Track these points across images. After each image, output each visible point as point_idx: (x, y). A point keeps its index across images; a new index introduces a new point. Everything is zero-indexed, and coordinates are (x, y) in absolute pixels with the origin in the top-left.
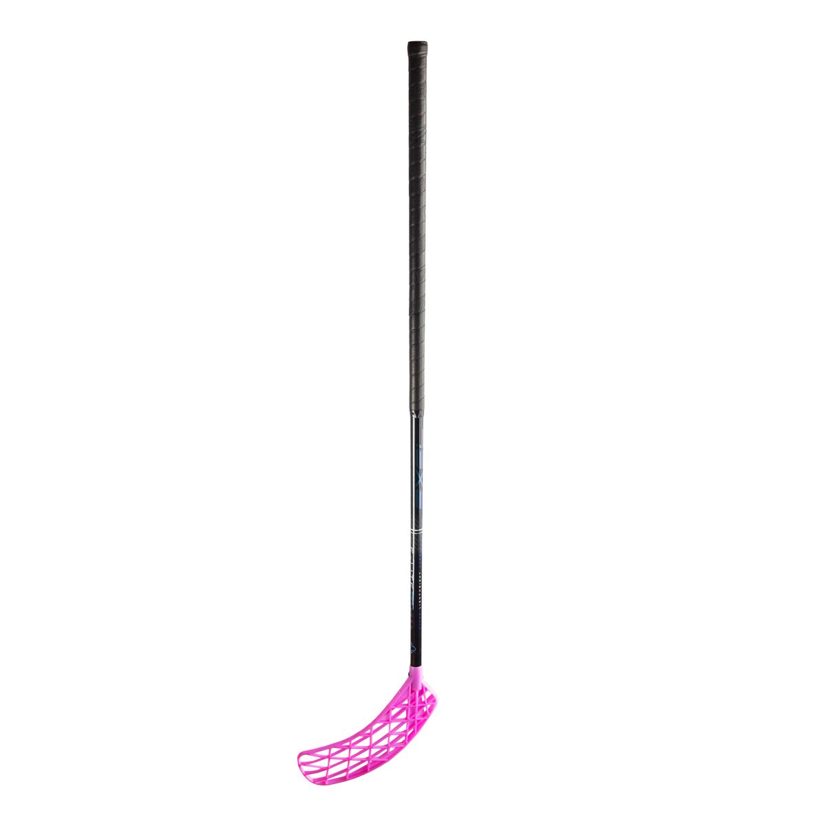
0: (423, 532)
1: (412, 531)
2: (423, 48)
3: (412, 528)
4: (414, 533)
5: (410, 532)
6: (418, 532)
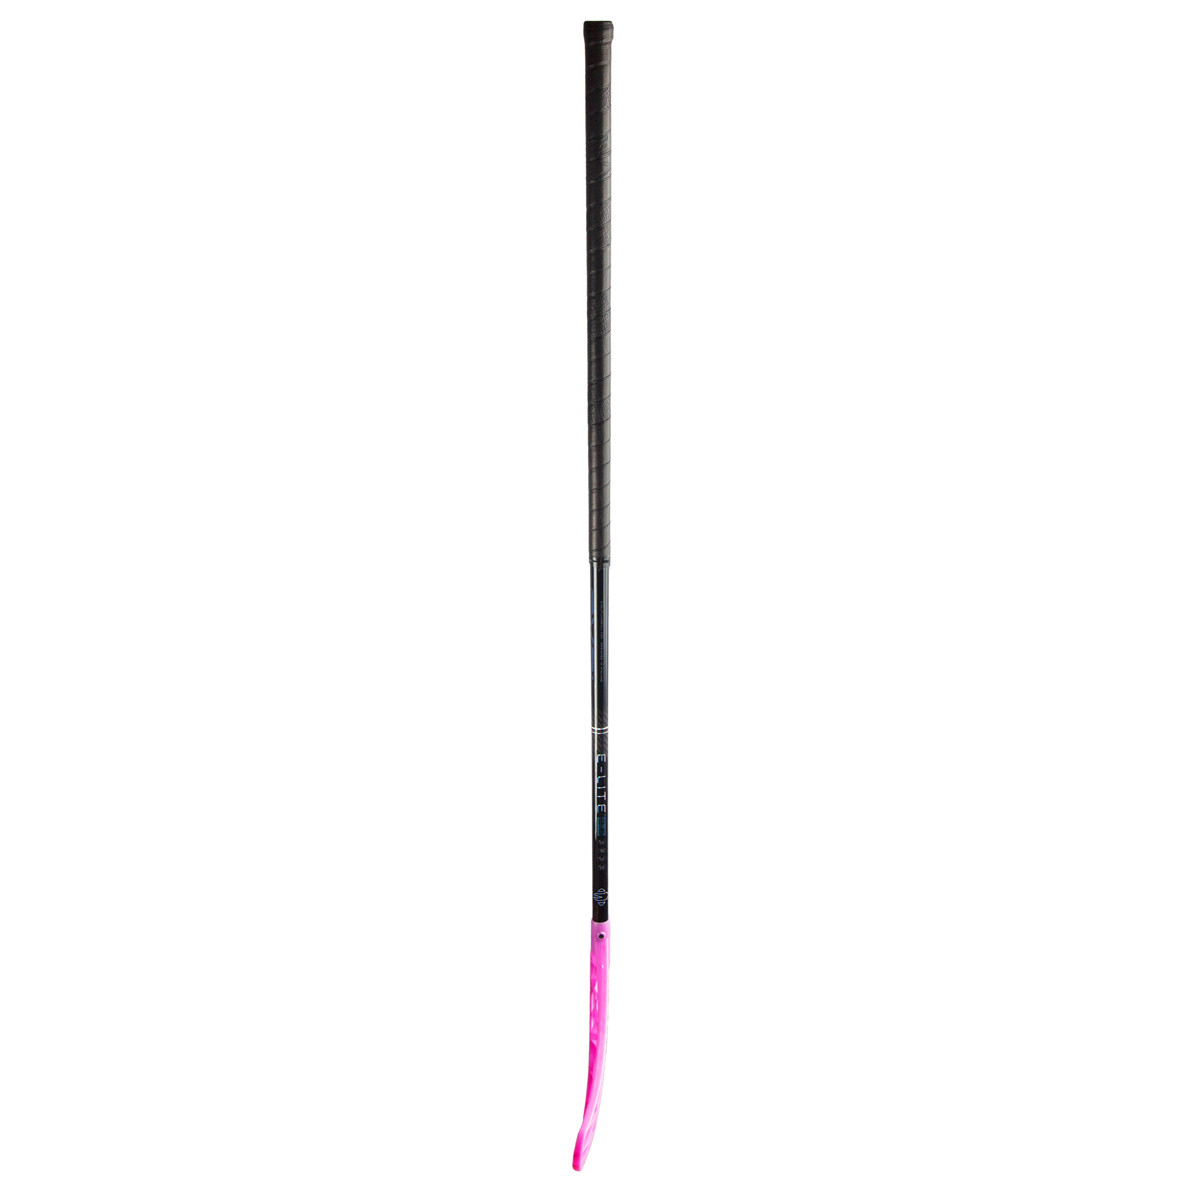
1: (593, 730)
3: (593, 726)
4: (596, 733)
5: (590, 731)
6: (602, 731)
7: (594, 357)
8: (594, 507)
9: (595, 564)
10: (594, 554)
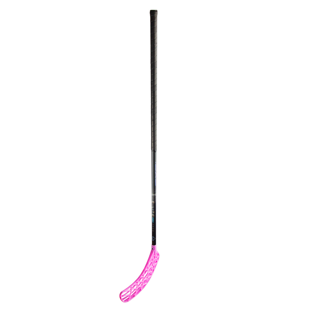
0: (156, 195)
1: (152, 195)
2: (156, 13)
3: (152, 194)
6: (155, 195)
7: (152, 97)
8: (153, 136)
9: (153, 152)
10: (153, 148)
